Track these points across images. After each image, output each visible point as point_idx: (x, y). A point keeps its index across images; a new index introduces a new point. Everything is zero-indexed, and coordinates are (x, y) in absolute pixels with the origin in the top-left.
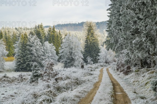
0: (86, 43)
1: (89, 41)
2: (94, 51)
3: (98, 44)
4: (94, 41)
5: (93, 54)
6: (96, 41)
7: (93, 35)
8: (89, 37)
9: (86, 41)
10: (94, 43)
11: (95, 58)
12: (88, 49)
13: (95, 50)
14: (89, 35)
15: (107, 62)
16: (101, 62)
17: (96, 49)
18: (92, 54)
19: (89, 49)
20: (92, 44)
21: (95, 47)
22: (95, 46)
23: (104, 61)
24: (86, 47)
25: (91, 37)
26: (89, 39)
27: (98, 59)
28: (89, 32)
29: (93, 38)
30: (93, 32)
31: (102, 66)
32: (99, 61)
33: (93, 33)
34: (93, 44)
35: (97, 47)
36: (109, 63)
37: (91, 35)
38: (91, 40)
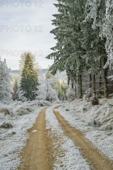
0: (22, 77)
1: (27, 74)
2: (31, 87)
3: (37, 78)
4: (32, 74)
5: (31, 89)
6: (34, 75)
7: (31, 67)
8: (27, 69)
9: (23, 75)
10: (33, 76)
11: (33, 95)
12: (25, 84)
13: (33, 85)
14: (26, 67)
15: (49, 99)
16: (40, 98)
17: (35, 84)
18: (29, 90)
19: (27, 85)
20: (30, 78)
21: (34, 82)
22: (33, 80)
23: (45, 97)
24: (22, 82)
25: (29, 69)
26: (26, 72)
27: (37, 95)
28: (26, 64)
29: (32, 71)
30: (31, 64)
31: (42, 105)
32: (37, 97)
35: (36, 82)
36: (52, 100)
37: (29, 67)
38: (29, 73)
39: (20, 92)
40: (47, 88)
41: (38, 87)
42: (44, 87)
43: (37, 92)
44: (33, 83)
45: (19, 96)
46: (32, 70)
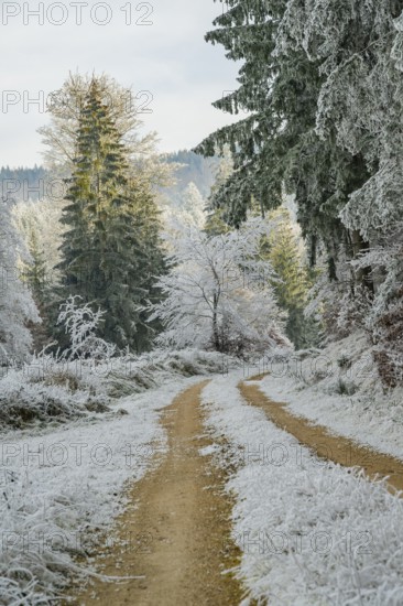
0: (68, 228)
1: (93, 209)
2: (125, 282)
3: (155, 229)
4: (124, 208)
5: (122, 296)
6: (137, 209)
7: (116, 168)
8: (92, 179)
9: (73, 214)
10: (128, 220)
11: (139, 325)
12: (88, 266)
13: (131, 273)
14: (88, 165)
15: (229, 343)
16: (179, 341)
17: (143, 265)
18: (114, 298)
19: (97, 269)
20: (114, 229)
21: (137, 253)
22: (134, 242)
23: (205, 334)
24: (71, 254)
25: (104, 181)
26: (91, 197)
27: (159, 326)
29: (120, 191)
30: (113, 146)
31: (189, 370)
32: (161, 337)
33: (113, 152)
34: (120, 230)
35: (147, 250)
36: (241, 347)
37: (101, 167)
38: (105, 204)
39: (78, 314)
40: (211, 285)
41: (163, 282)
42: (197, 278)
43: (158, 311)
44: (135, 259)
45: (74, 337)
46: (125, 182)
